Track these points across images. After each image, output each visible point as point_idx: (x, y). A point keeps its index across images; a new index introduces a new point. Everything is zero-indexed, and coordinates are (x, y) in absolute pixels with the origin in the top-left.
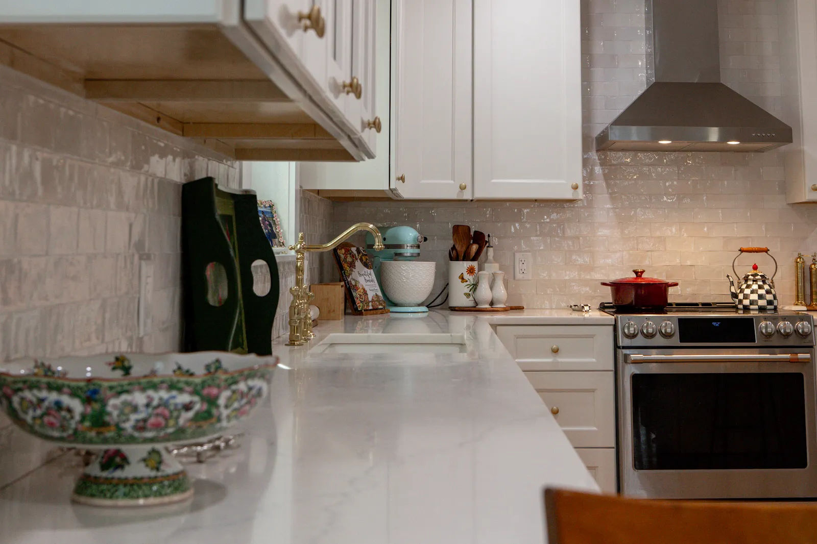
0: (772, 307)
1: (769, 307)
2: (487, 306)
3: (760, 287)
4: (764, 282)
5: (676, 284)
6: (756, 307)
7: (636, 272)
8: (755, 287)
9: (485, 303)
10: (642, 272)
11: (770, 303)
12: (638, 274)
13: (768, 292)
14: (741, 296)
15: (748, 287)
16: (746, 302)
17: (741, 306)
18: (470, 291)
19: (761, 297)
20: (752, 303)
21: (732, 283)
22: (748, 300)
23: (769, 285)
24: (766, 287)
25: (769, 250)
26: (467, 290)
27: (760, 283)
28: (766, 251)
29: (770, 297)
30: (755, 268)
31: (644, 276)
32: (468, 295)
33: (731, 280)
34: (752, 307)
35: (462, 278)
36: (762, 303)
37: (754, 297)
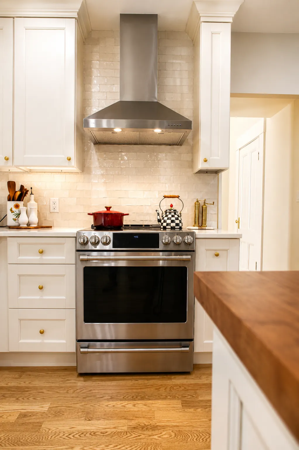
0: (178, 227)
1: (176, 227)
2: (26, 226)
3: (173, 216)
4: (175, 213)
5: (128, 214)
6: (170, 227)
7: (106, 208)
8: (170, 216)
9: (24, 224)
10: (110, 208)
11: (177, 225)
12: (108, 208)
13: (177, 219)
14: (162, 221)
15: (166, 216)
16: (165, 224)
17: (162, 227)
18: (16, 218)
19: (173, 221)
20: (167, 225)
21: (158, 214)
22: (166, 223)
23: (178, 215)
24: (176, 216)
25: (179, 197)
26: (15, 217)
27: (173, 214)
28: (178, 197)
29: (177, 222)
30: (172, 206)
31: (111, 210)
32: (15, 220)
33: (158, 212)
34: (167, 227)
35: (11, 210)
36: (173, 225)
37: (169, 221)
